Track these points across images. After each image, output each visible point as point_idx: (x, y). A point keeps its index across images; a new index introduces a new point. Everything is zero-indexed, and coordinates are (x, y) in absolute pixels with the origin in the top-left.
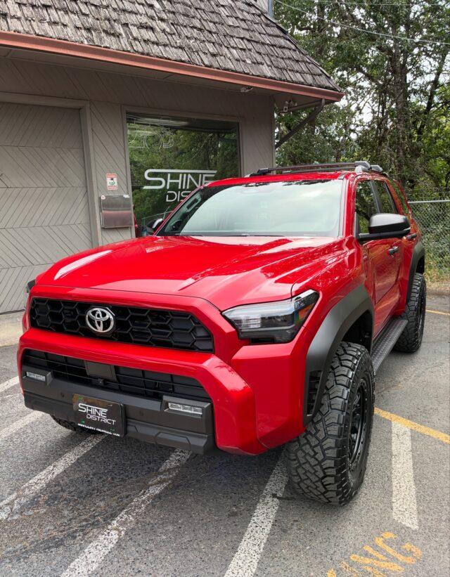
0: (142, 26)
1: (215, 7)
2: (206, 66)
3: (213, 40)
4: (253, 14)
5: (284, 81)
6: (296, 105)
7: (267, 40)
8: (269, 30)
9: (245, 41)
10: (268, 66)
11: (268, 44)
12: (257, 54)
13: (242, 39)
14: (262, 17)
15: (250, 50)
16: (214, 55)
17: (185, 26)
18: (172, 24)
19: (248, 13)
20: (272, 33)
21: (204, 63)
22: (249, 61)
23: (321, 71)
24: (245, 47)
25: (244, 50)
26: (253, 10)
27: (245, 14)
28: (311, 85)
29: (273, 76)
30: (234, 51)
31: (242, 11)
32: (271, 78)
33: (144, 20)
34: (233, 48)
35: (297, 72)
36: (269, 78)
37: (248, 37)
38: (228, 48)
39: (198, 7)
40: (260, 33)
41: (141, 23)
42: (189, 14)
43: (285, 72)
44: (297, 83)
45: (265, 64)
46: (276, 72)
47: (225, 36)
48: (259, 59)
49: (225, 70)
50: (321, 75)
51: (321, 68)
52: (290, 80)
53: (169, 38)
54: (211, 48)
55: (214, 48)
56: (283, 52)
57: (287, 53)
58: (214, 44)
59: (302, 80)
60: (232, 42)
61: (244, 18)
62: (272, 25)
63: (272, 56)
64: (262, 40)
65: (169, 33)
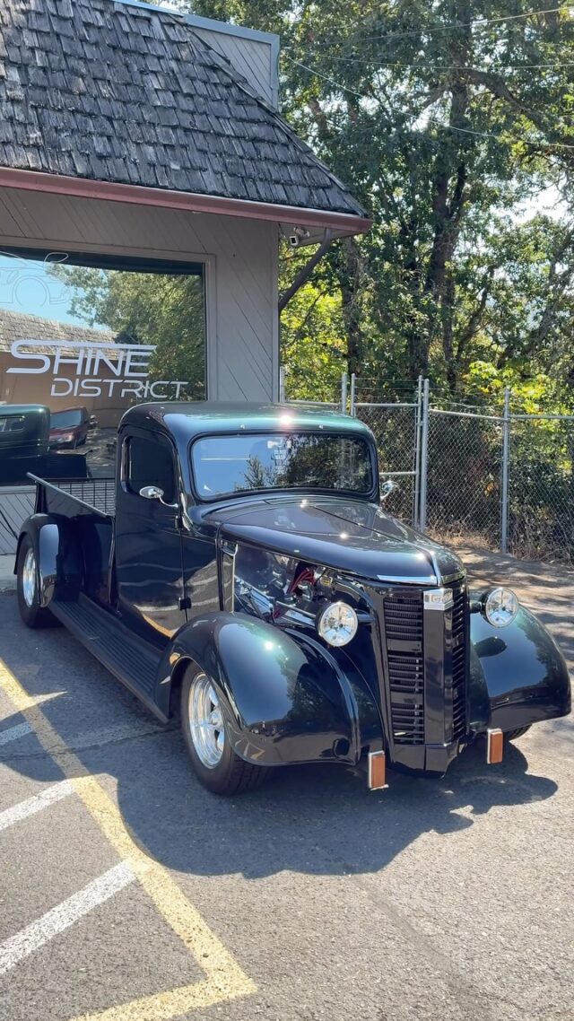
1: (137, 76)
2: (80, 176)
3: (110, 131)
4: (215, 84)
5: (242, 198)
7: (230, 128)
8: (240, 111)
9: (179, 132)
10: (216, 173)
11: (228, 136)
12: (197, 154)
13: (174, 128)
14: (234, 90)
15: (184, 147)
16: (101, 157)
17: (59, 110)
18: (32, 106)
19: (205, 83)
20: (244, 116)
21: (76, 171)
22: (175, 166)
23: (331, 179)
24: (174, 142)
25: (172, 147)
26: (215, 78)
27: (199, 85)
29: (219, 190)
30: (151, 149)
31: (193, 79)
32: (215, 193)
34: (149, 143)
35: (277, 182)
36: (210, 194)
37: (187, 125)
38: (138, 144)
39: (100, 76)
40: (217, 118)
42: (74, 88)
43: (250, 183)
45: (209, 170)
46: (227, 184)
47: (139, 124)
48: (198, 160)
49: (119, 182)
50: (329, 187)
51: (331, 176)
52: (256, 196)
53: (19, 129)
54: (100, 145)
55: (108, 146)
56: (256, 149)
57: (265, 150)
58: (109, 138)
59: (283, 196)
60: (150, 134)
61: (193, 92)
62: (250, 101)
63: (230, 156)
64: (217, 128)
65: (20, 123)
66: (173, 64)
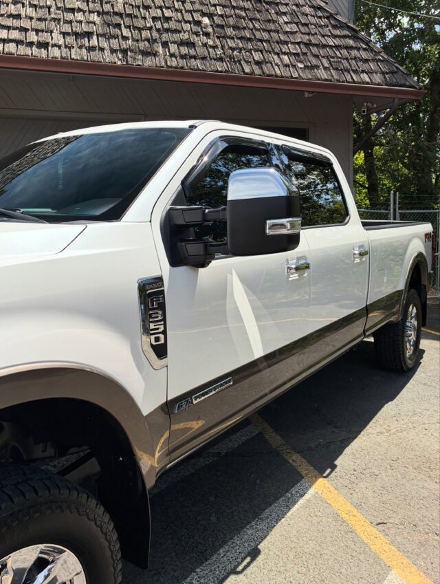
0: (182, 43)
1: (274, 15)
2: (246, 74)
3: (262, 48)
4: (320, 17)
5: (343, 82)
6: (375, 106)
7: (331, 42)
8: (337, 32)
9: (302, 45)
10: (325, 68)
11: (331, 46)
12: (313, 57)
13: (298, 43)
14: (331, 19)
15: (305, 54)
16: (258, 63)
17: (232, 38)
18: (217, 36)
19: (314, 16)
21: (244, 71)
22: (301, 66)
23: (397, 67)
24: (299, 51)
25: (298, 54)
26: (320, 13)
27: (310, 18)
28: (378, 85)
29: (329, 78)
30: (286, 58)
31: (307, 15)
32: (326, 80)
33: (186, 36)
34: (285, 53)
35: (364, 72)
36: (323, 80)
37: (306, 41)
38: (278, 54)
39: (253, 17)
40: (323, 36)
41: (182, 40)
42: (240, 25)
43: (346, 73)
44: (360, 83)
45: (321, 67)
46: (334, 74)
47: (278, 43)
48: (314, 61)
49: (269, 76)
50: (396, 72)
51: (397, 65)
52: (351, 80)
53: (211, 50)
54: (257, 56)
55: (261, 56)
56: (348, 53)
57: (354, 53)
58: (261, 51)
59: (368, 80)
60: (285, 48)
61: (308, 22)
62: (342, 25)
63: (333, 57)
64: (324, 42)
65: (211, 47)
66: (294, 7)
